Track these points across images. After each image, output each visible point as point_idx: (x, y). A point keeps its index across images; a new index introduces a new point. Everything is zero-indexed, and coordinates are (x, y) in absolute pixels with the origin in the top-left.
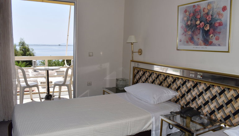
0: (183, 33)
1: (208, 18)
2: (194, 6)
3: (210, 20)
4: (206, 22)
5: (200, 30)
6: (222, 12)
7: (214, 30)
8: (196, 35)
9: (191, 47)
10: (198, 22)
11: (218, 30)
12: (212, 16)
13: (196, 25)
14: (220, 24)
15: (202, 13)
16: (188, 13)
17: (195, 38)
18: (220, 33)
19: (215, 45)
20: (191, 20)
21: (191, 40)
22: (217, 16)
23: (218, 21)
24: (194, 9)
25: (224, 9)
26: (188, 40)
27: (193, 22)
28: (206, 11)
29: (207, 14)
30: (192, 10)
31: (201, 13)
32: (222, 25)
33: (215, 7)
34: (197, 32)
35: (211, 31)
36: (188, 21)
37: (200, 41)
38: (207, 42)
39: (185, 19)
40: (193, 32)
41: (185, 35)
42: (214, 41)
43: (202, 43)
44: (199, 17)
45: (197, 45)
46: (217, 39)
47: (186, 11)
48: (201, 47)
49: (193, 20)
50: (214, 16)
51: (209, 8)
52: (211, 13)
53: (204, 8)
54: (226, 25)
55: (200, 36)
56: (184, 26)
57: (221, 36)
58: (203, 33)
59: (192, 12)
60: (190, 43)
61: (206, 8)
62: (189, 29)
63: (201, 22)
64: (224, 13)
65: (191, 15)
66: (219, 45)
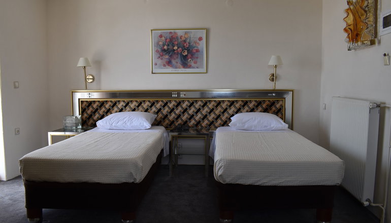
0: (159, 57)
1: (185, 45)
2: (171, 33)
3: (187, 46)
4: (184, 48)
5: (178, 54)
6: (198, 41)
7: (192, 55)
8: (175, 59)
9: (170, 70)
10: (176, 48)
11: (196, 56)
12: (189, 43)
13: (174, 50)
14: (197, 51)
15: (180, 40)
16: (163, 38)
17: (174, 62)
18: (197, 58)
19: (193, 68)
20: (168, 45)
21: (169, 63)
22: (194, 44)
23: (196, 48)
24: (171, 35)
25: (200, 39)
26: (165, 63)
27: (170, 47)
28: (183, 39)
29: (185, 41)
30: (169, 36)
31: (178, 40)
32: (199, 52)
33: (192, 37)
34: (175, 56)
35: (189, 56)
36: (164, 45)
37: (179, 65)
38: (185, 65)
39: (161, 43)
40: (171, 56)
41: (162, 59)
42: (193, 64)
43: (181, 66)
44: (176, 43)
45: (176, 68)
46: (195, 63)
47: (161, 36)
48: (180, 69)
49: (170, 45)
50: (192, 44)
51: (186, 36)
52: (188, 41)
53: (181, 36)
54: (203, 52)
55: (179, 60)
56: (159, 50)
57: (198, 60)
58: (181, 57)
59: (168, 38)
60: (167, 66)
61: (184, 36)
62: (166, 54)
63: (178, 48)
64: (200, 42)
65: (168, 40)
66: (197, 68)
